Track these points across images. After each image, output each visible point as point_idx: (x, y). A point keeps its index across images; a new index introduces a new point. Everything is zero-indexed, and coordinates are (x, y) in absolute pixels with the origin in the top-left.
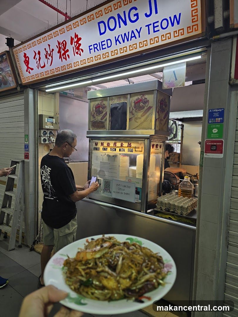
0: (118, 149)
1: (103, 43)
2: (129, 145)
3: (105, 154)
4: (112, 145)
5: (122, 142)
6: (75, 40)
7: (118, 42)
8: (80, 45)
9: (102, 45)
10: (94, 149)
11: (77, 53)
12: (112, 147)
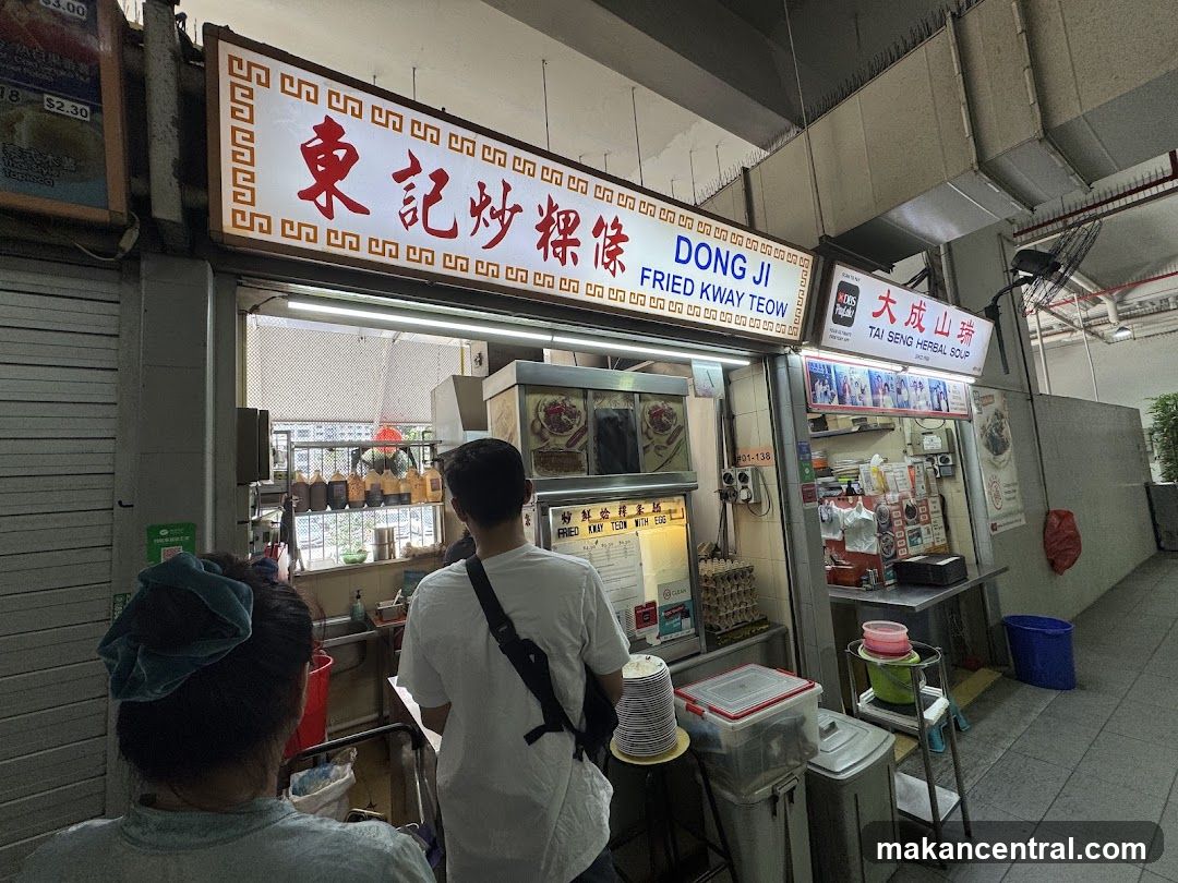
0: (631, 522)
1: (677, 280)
2: (657, 509)
3: (597, 542)
4: (614, 513)
5: (641, 502)
6: (611, 233)
7: (704, 294)
8: (620, 251)
9: (674, 283)
10: (559, 533)
11: (607, 266)
12: (615, 519)
